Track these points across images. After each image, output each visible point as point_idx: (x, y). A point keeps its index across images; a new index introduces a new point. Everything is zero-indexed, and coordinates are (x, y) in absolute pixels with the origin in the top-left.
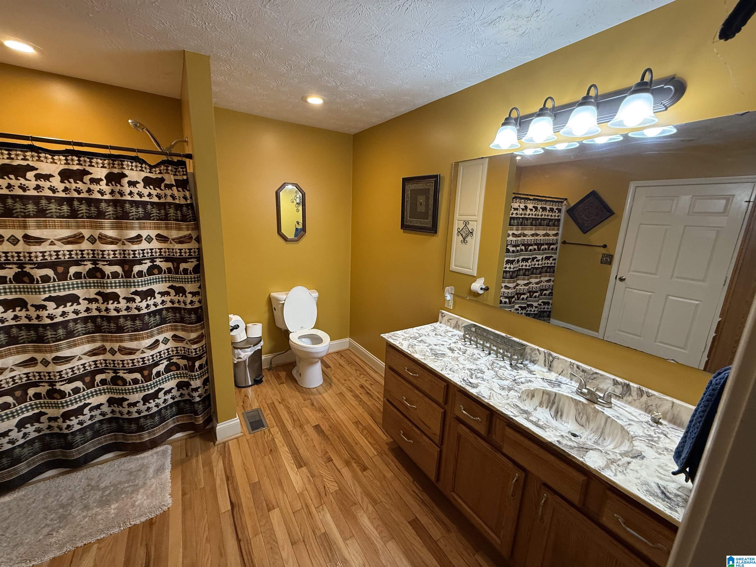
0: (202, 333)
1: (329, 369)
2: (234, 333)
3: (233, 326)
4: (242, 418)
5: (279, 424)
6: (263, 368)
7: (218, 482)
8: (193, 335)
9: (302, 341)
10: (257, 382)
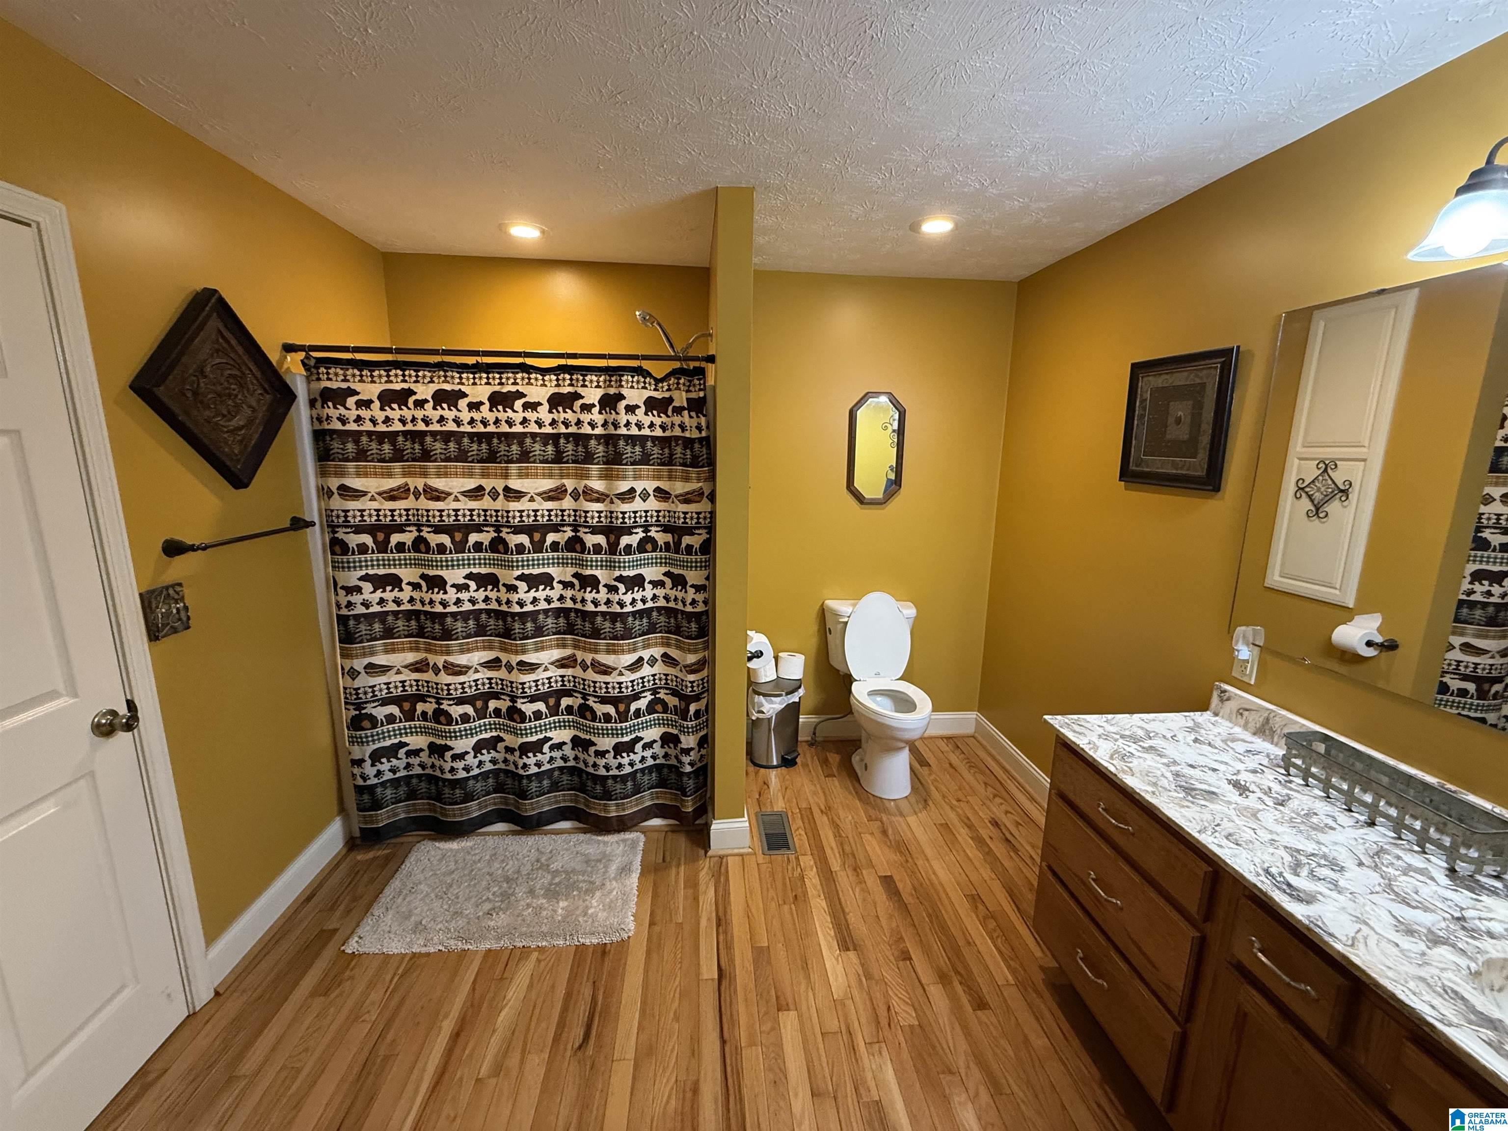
0: (705, 657)
1: (926, 768)
2: (754, 664)
3: (753, 651)
4: (754, 822)
5: (816, 852)
6: (799, 739)
7: (703, 923)
8: (691, 659)
9: (875, 701)
10: (788, 762)
